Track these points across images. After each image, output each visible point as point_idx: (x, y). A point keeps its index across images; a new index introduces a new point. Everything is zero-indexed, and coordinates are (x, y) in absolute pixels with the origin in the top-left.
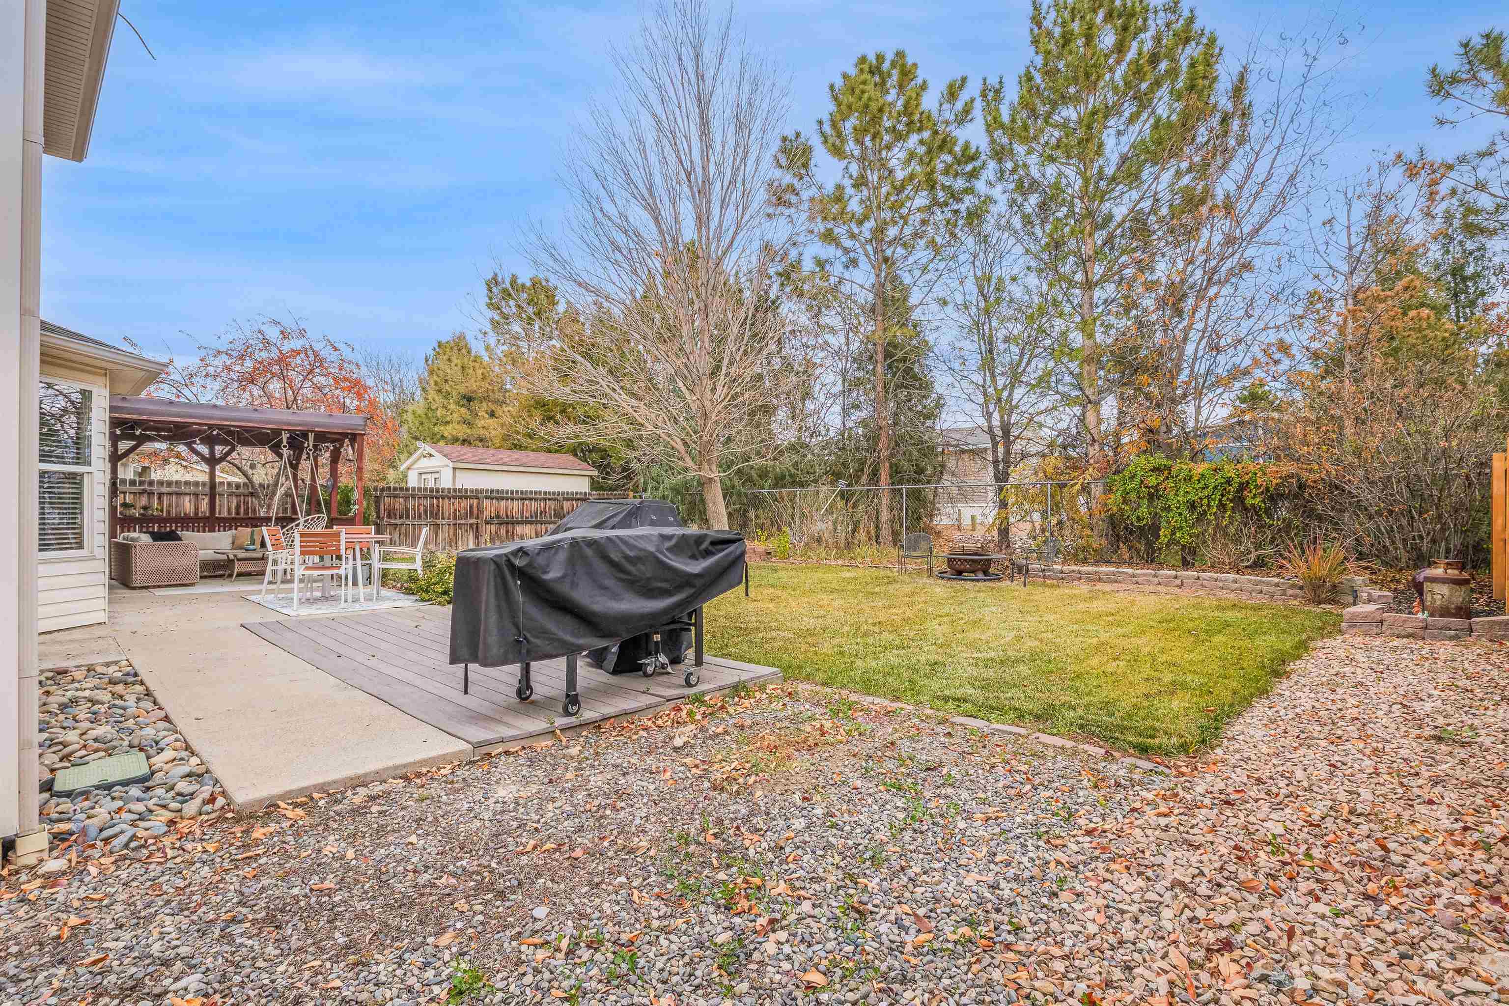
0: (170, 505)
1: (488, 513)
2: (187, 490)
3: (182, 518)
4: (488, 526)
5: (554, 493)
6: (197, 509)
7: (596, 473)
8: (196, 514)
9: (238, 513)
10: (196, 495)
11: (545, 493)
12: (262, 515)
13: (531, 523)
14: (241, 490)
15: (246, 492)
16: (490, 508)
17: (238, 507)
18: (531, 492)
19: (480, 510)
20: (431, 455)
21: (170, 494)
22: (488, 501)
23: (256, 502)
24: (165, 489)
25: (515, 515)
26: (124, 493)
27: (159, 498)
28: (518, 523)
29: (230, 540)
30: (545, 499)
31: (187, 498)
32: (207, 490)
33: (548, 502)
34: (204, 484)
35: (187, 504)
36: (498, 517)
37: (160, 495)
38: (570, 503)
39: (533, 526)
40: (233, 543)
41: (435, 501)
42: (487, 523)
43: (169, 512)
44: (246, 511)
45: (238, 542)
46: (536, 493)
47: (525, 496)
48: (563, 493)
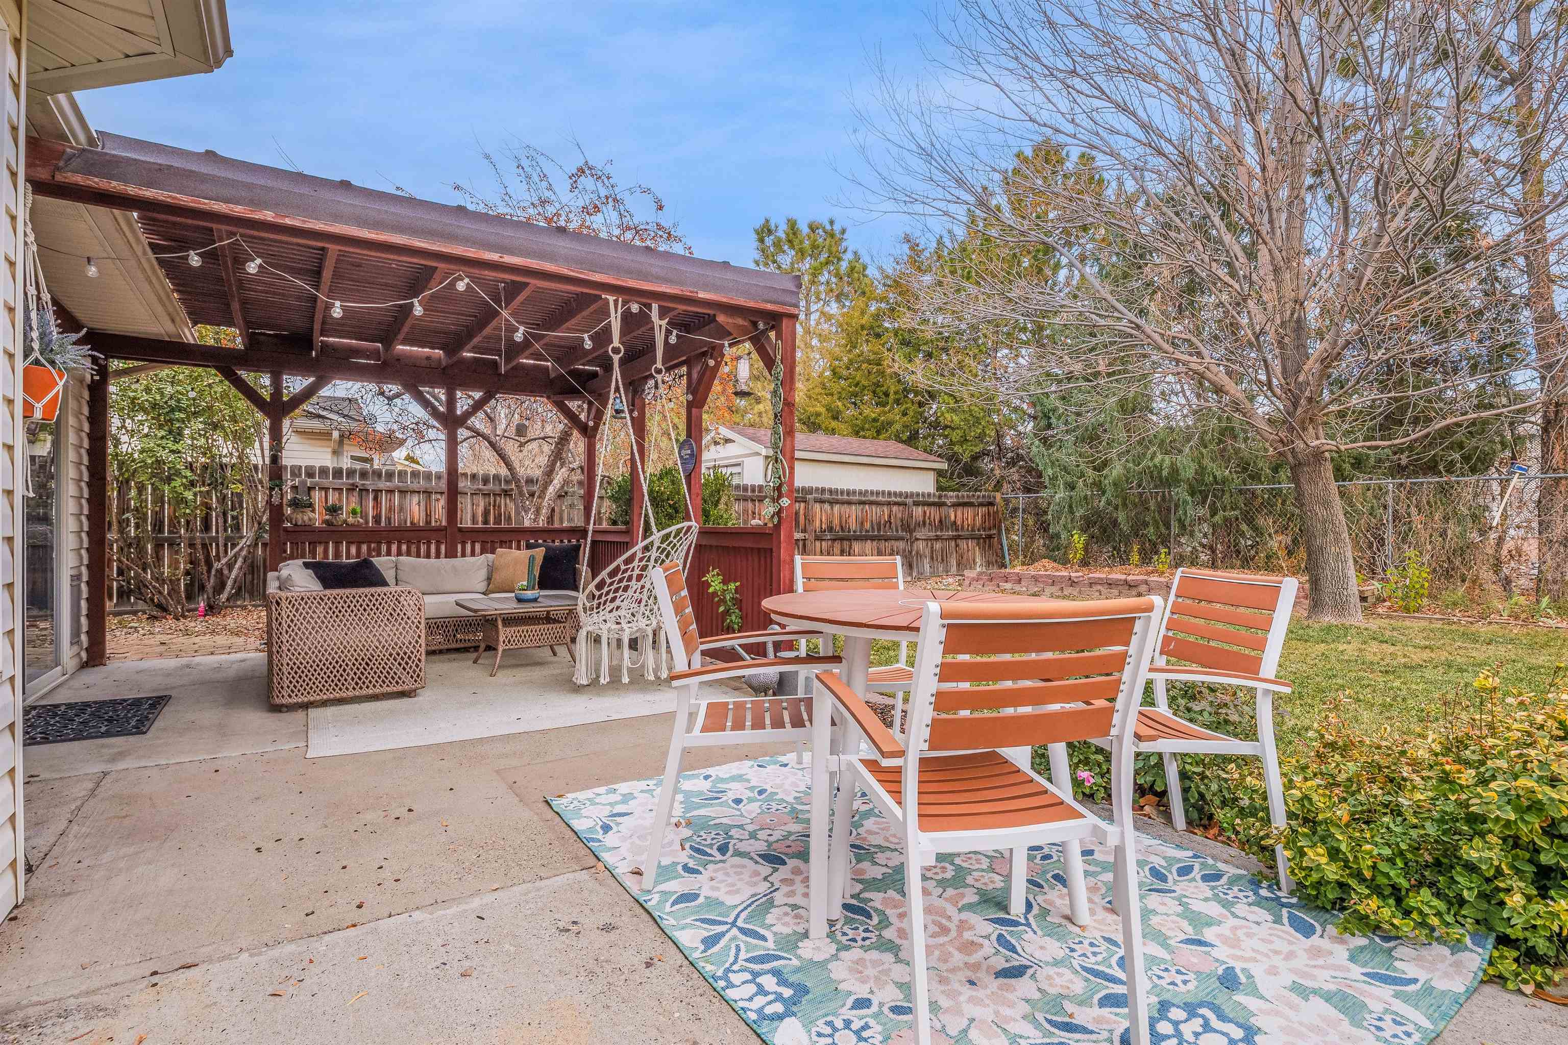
0: (390, 509)
1: (818, 523)
2: (415, 486)
3: (408, 530)
4: (818, 544)
5: (901, 494)
6: (428, 516)
7: (945, 466)
8: (428, 522)
9: (486, 522)
10: (428, 493)
11: (889, 493)
12: (527, 523)
13: (872, 539)
14: (491, 486)
15: (497, 489)
16: (820, 515)
17: (486, 513)
18: (872, 493)
19: (809, 519)
20: (728, 441)
21: (391, 492)
22: (817, 506)
23: (511, 506)
24: (383, 485)
25: (853, 527)
26: (326, 489)
27: (376, 499)
28: (857, 538)
29: (483, 573)
30: (889, 504)
31: (415, 499)
32: (443, 484)
33: (895, 508)
34: (439, 477)
35: (416, 509)
36: (831, 529)
37: (377, 492)
38: (920, 509)
39: (875, 543)
40: (489, 579)
41: (750, 505)
42: (818, 538)
43: (389, 519)
44: (498, 520)
45: (498, 578)
46: (878, 493)
47: (865, 500)
48: (912, 494)
